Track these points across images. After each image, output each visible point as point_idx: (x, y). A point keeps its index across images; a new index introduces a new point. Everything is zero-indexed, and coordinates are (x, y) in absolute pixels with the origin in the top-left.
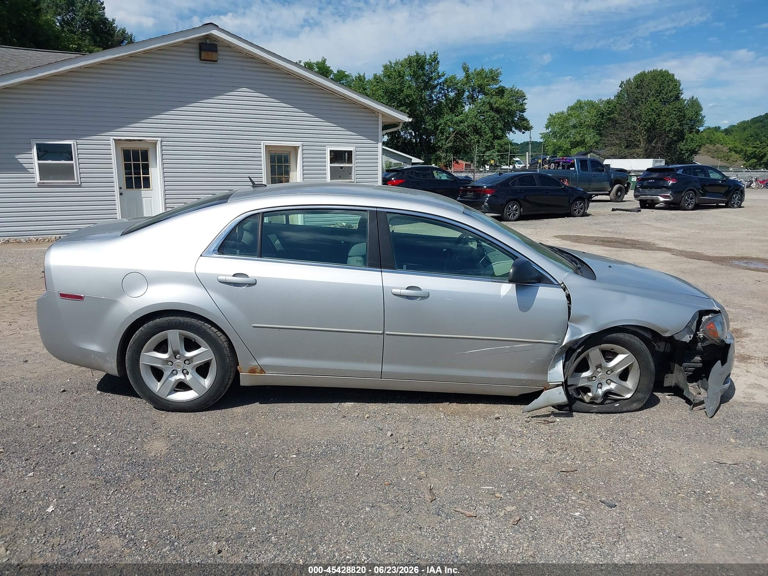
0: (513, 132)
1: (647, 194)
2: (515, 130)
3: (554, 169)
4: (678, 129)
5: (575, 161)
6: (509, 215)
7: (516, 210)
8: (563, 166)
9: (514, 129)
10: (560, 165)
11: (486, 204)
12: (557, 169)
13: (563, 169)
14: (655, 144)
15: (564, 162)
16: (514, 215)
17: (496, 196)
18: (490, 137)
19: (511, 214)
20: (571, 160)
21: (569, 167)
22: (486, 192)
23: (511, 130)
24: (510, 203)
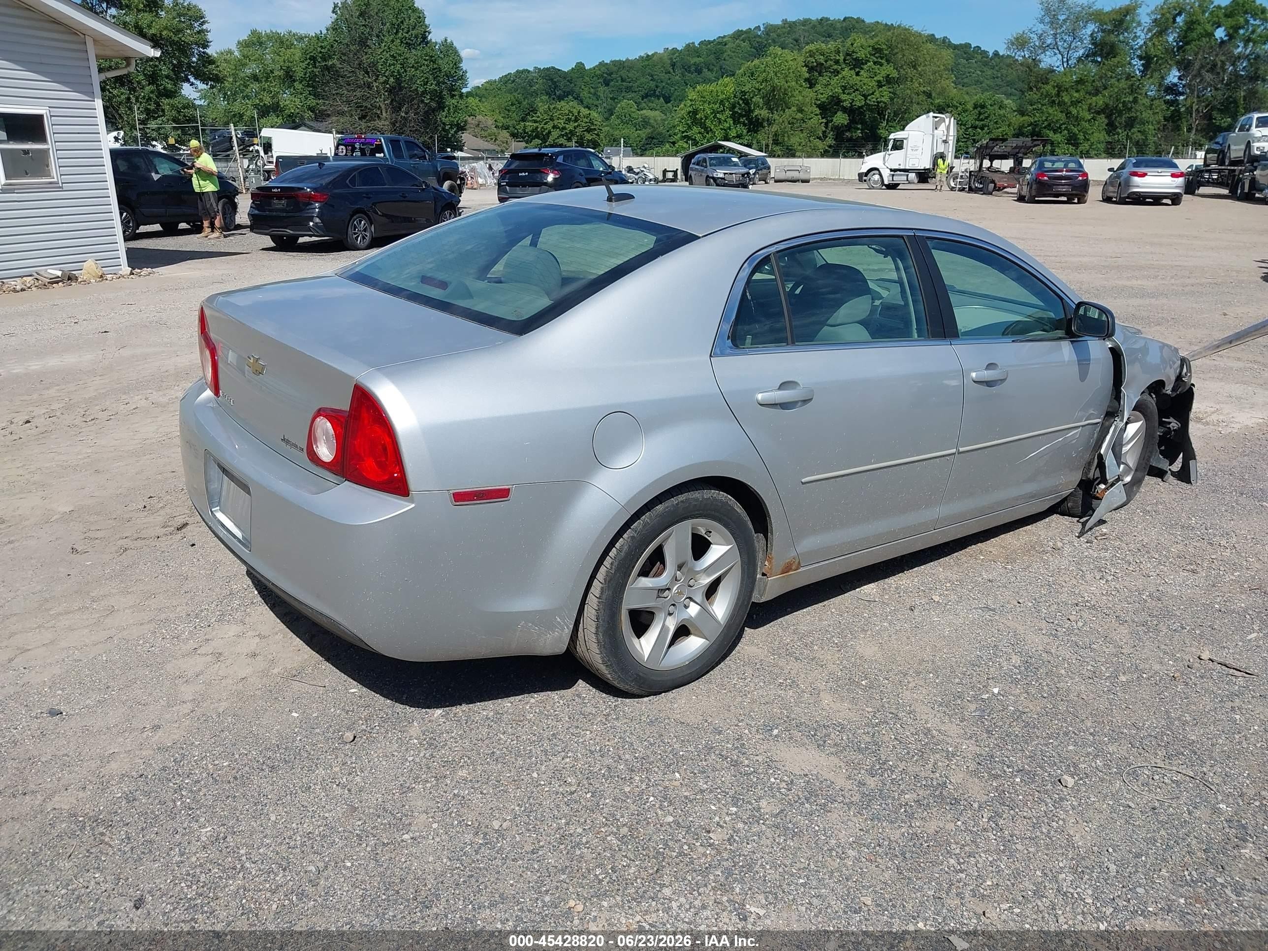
0: (192, 84)
1: (519, 195)
2: (194, 81)
3: (346, 155)
4: (436, 90)
5: (383, 140)
6: (357, 238)
7: (365, 230)
8: (363, 151)
9: (192, 79)
10: (356, 148)
11: (317, 220)
12: (352, 155)
13: (362, 155)
14: (406, 113)
15: (363, 144)
16: (364, 238)
17: (333, 206)
18: (152, 92)
19: (358, 236)
20: (376, 140)
21: (373, 152)
22: (311, 199)
23: (188, 80)
24: (355, 217)
